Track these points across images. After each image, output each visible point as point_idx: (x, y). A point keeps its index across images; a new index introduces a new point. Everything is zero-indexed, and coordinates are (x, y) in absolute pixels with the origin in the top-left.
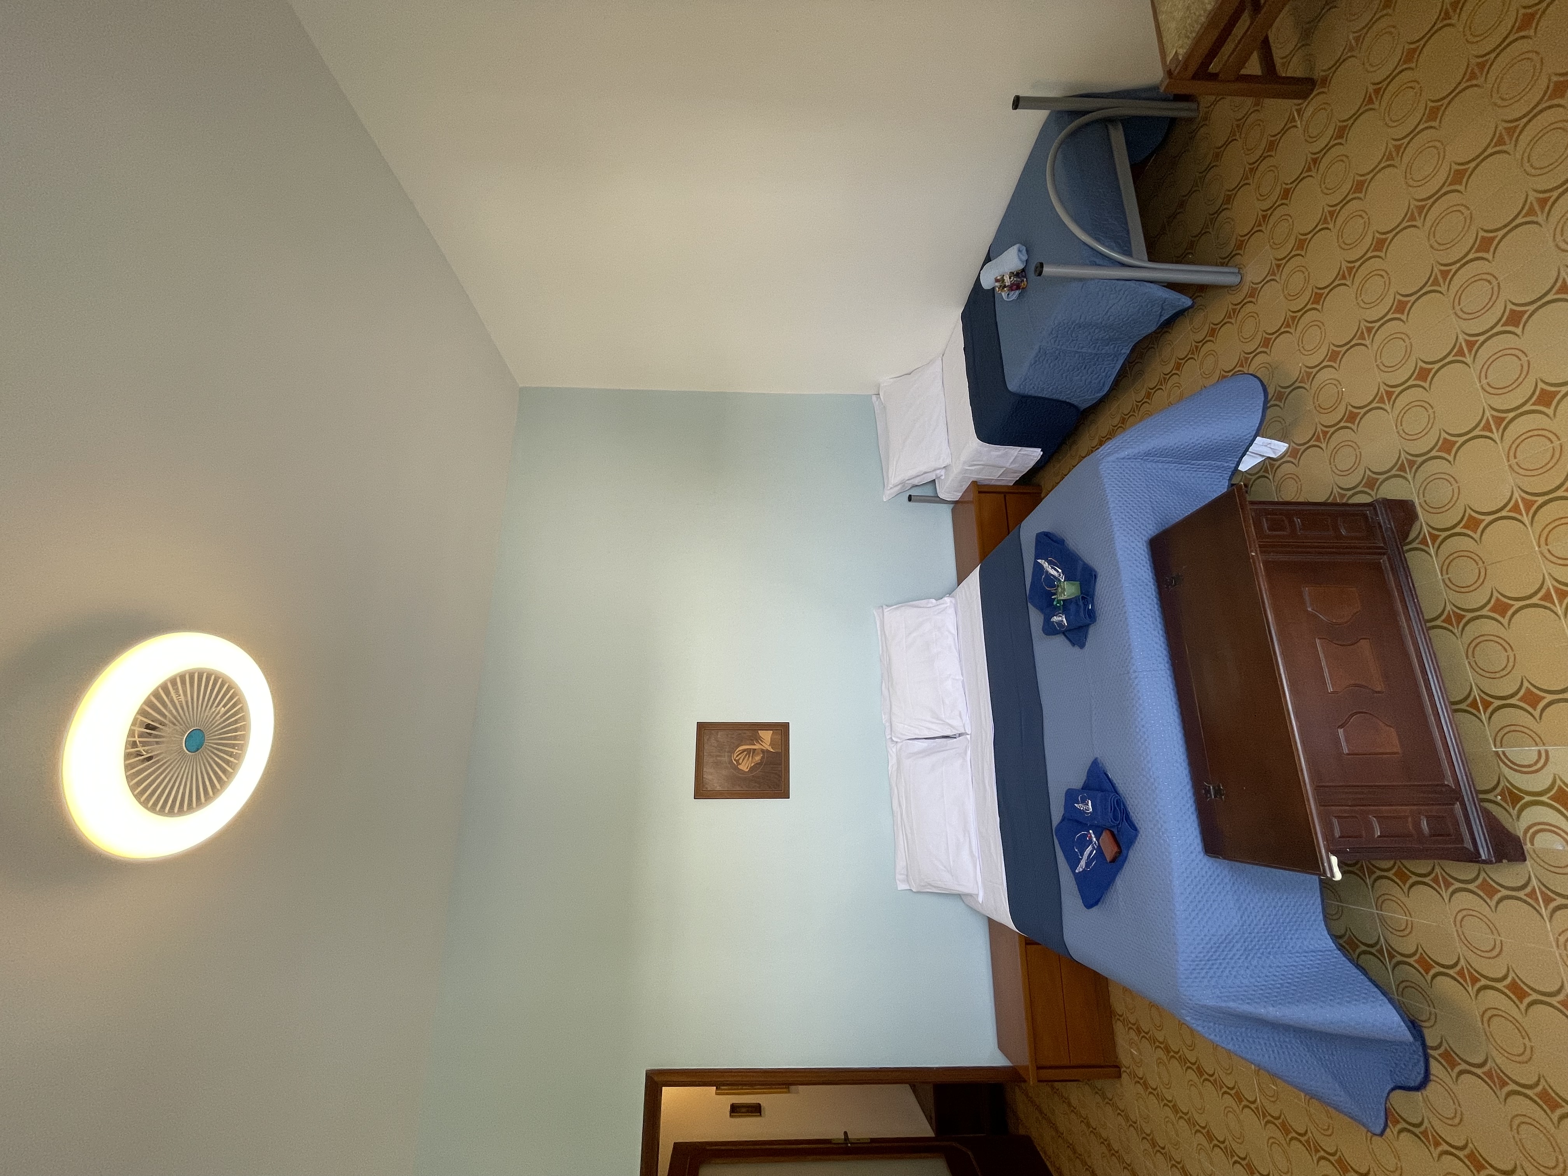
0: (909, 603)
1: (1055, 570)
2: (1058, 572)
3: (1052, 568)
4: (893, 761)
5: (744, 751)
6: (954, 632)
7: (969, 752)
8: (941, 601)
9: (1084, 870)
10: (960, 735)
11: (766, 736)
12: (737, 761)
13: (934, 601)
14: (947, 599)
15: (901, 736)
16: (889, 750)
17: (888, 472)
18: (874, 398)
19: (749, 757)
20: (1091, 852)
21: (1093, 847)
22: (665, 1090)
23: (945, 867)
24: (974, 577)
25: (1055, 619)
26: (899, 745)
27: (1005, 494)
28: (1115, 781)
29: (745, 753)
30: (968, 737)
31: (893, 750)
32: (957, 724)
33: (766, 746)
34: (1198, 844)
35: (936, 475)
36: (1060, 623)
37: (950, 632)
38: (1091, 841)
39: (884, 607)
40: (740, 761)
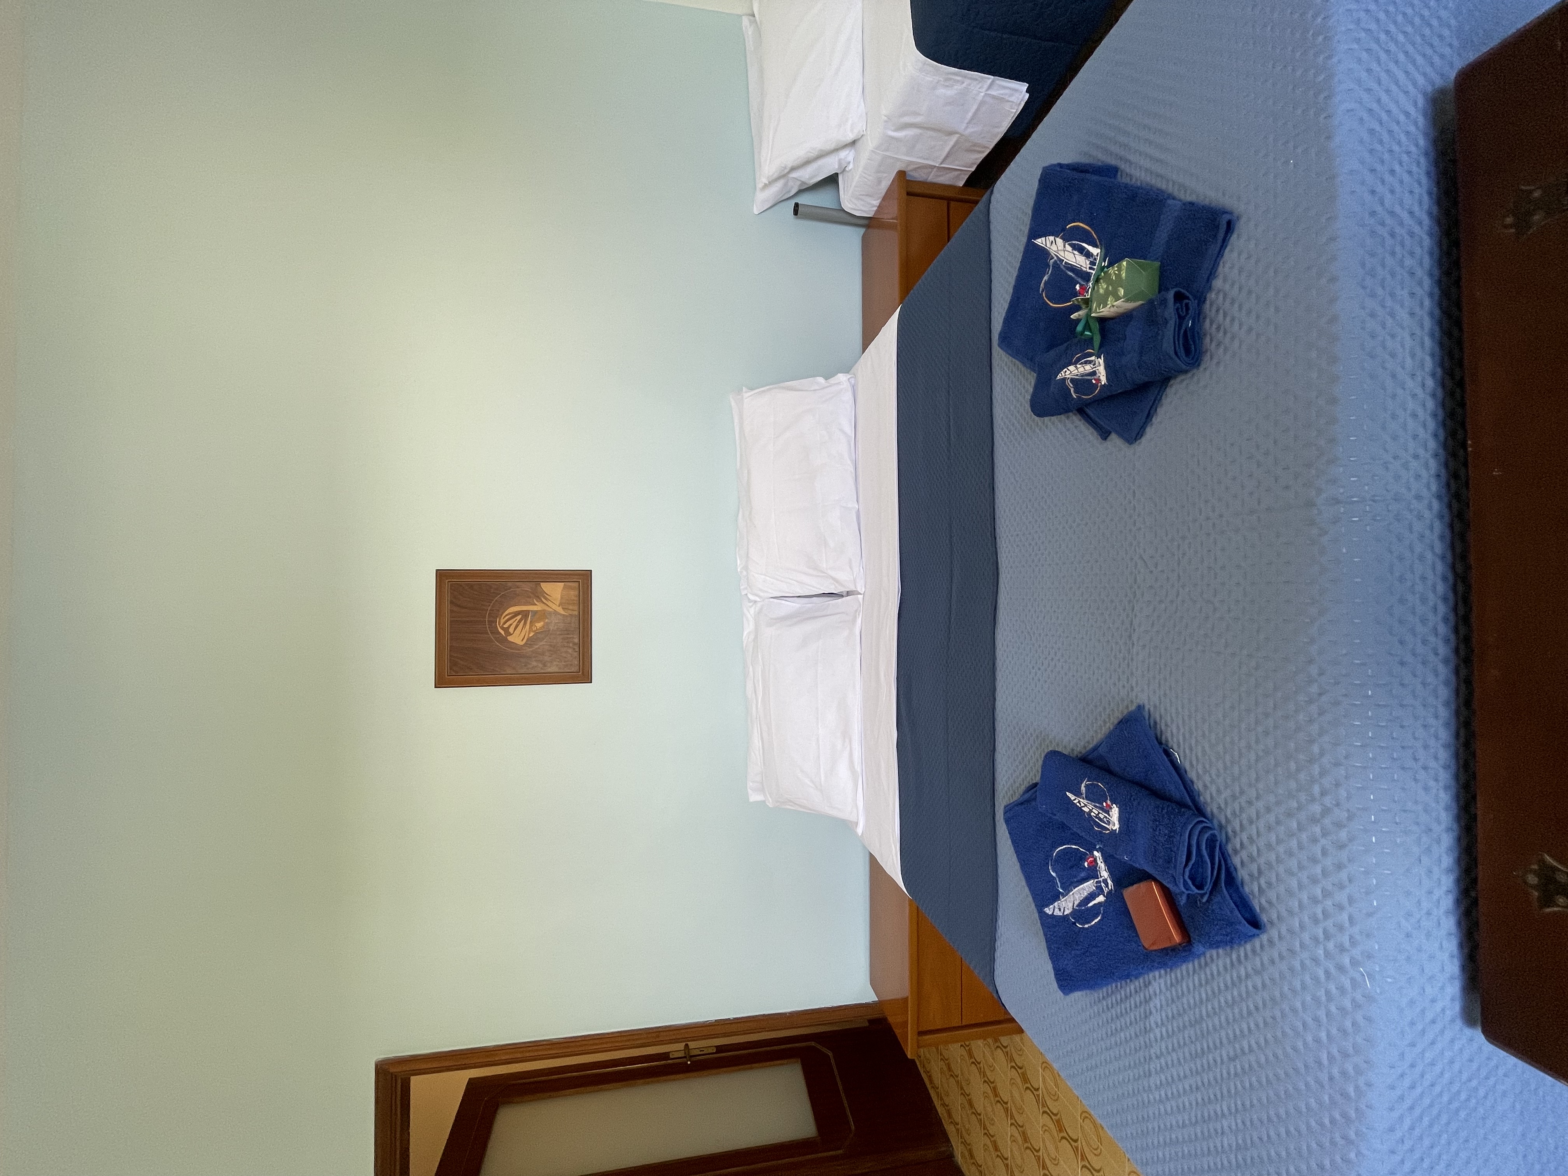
0: (782, 385)
1: (1081, 250)
2: (1088, 255)
3: (1074, 247)
4: (749, 628)
5: (517, 614)
6: (850, 431)
7: (859, 621)
8: (832, 381)
9: (1065, 918)
10: (848, 594)
11: (555, 591)
12: (506, 630)
13: (821, 380)
14: (842, 377)
15: (762, 594)
16: (745, 610)
17: (759, 153)
18: (745, 21)
19: (525, 624)
20: (1092, 896)
21: (1099, 888)
22: (412, 1078)
23: (812, 781)
24: (890, 331)
25: (1071, 372)
26: (759, 605)
27: (949, 200)
28: (1192, 775)
29: (519, 617)
30: (860, 597)
31: (750, 612)
32: (845, 579)
33: (554, 607)
34: (1453, 1000)
35: (840, 164)
36: (1084, 383)
37: (842, 431)
38: (1093, 873)
39: (744, 389)
40: (511, 630)
